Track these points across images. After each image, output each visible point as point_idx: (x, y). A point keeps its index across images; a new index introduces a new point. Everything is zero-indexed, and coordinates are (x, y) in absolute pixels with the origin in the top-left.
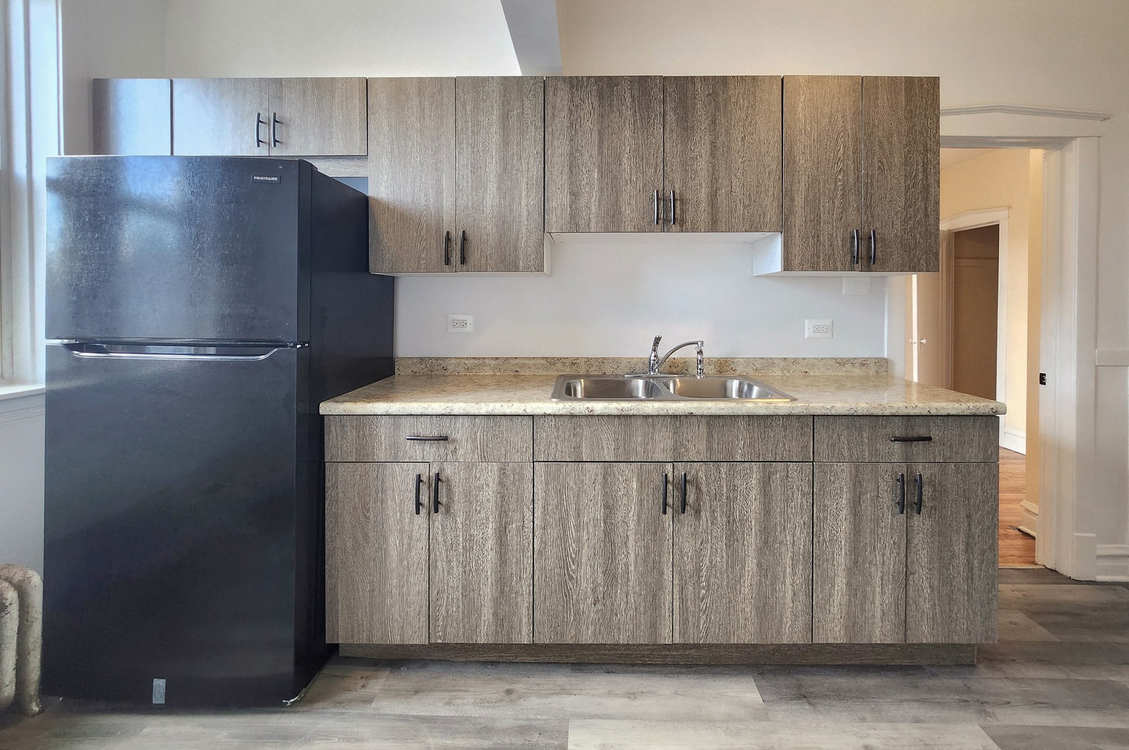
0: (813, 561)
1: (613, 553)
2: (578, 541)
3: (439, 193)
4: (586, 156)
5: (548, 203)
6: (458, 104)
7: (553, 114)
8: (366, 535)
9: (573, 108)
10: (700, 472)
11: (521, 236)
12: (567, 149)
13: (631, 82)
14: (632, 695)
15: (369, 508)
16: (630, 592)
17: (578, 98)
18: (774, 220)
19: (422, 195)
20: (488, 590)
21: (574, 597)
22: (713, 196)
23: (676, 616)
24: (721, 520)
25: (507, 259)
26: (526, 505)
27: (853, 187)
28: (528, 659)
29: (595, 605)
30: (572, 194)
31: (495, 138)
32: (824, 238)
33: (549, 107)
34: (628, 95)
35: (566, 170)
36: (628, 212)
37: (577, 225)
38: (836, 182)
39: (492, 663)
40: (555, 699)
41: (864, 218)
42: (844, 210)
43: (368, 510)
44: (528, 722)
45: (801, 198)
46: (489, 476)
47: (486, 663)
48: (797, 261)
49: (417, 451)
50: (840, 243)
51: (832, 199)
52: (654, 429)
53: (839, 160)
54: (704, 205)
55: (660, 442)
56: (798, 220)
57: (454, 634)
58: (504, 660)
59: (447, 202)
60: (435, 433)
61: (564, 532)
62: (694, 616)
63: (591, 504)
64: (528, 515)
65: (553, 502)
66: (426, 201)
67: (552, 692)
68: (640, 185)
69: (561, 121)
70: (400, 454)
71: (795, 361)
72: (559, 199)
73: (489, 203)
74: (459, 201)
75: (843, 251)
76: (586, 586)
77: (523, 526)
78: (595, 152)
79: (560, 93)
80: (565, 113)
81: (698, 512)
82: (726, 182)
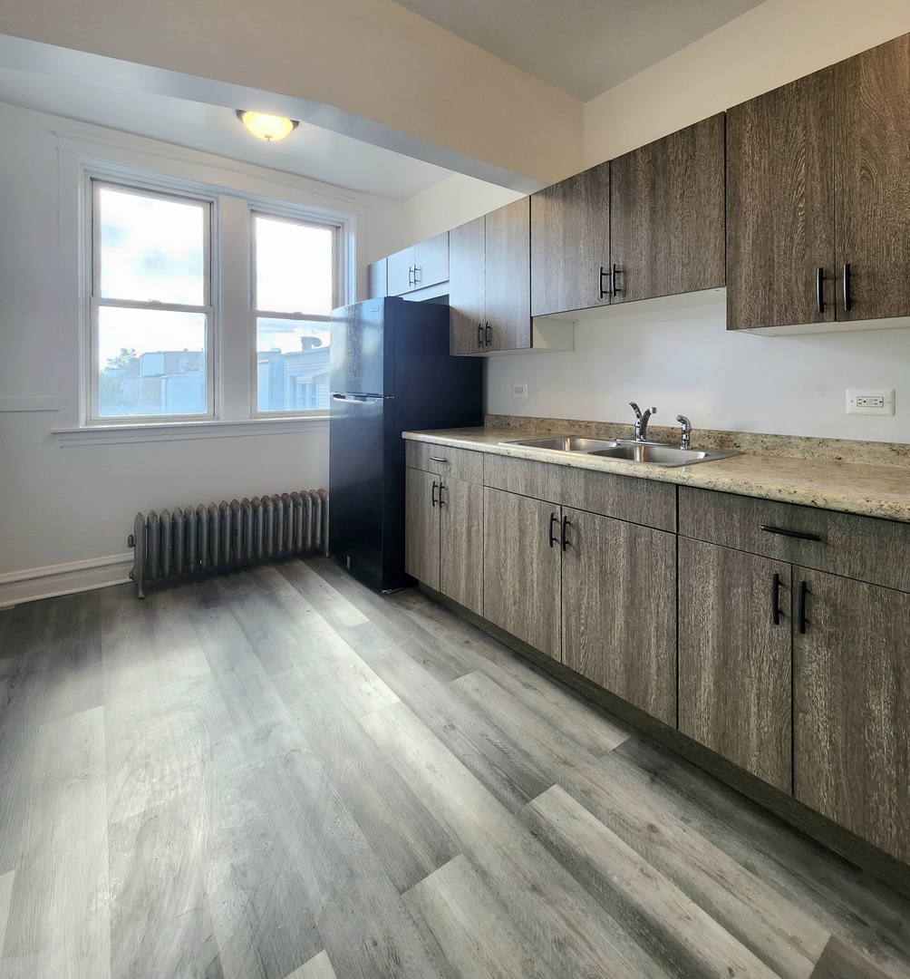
0: (677, 640)
2: (505, 551)
4: (555, 250)
5: (532, 293)
7: (535, 222)
8: (418, 514)
9: (547, 213)
10: (577, 517)
11: (518, 321)
12: (543, 248)
14: (527, 685)
15: (419, 498)
16: (534, 605)
17: (550, 204)
18: (715, 274)
20: (463, 569)
21: (504, 593)
22: (653, 261)
23: (564, 640)
24: (596, 567)
25: (511, 339)
26: (480, 516)
27: (821, 213)
29: (514, 605)
30: (547, 283)
32: (780, 286)
33: (533, 218)
35: (543, 264)
36: (583, 291)
38: (794, 214)
40: (484, 659)
41: (839, 250)
42: (808, 245)
45: (748, 243)
46: (464, 490)
48: (744, 317)
49: (436, 467)
50: (802, 289)
51: (790, 236)
53: (800, 184)
54: (644, 272)
55: (553, 485)
56: (745, 271)
61: (498, 542)
62: (576, 647)
63: (512, 525)
64: (481, 523)
65: (493, 518)
67: (487, 656)
68: (592, 265)
69: (539, 227)
70: (430, 468)
71: (823, 442)
72: (539, 289)
75: (806, 298)
76: (510, 588)
77: (479, 530)
78: (561, 245)
79: (540, 204)
80: (542, 219)
81: (578, 555)
82: (665, 245)
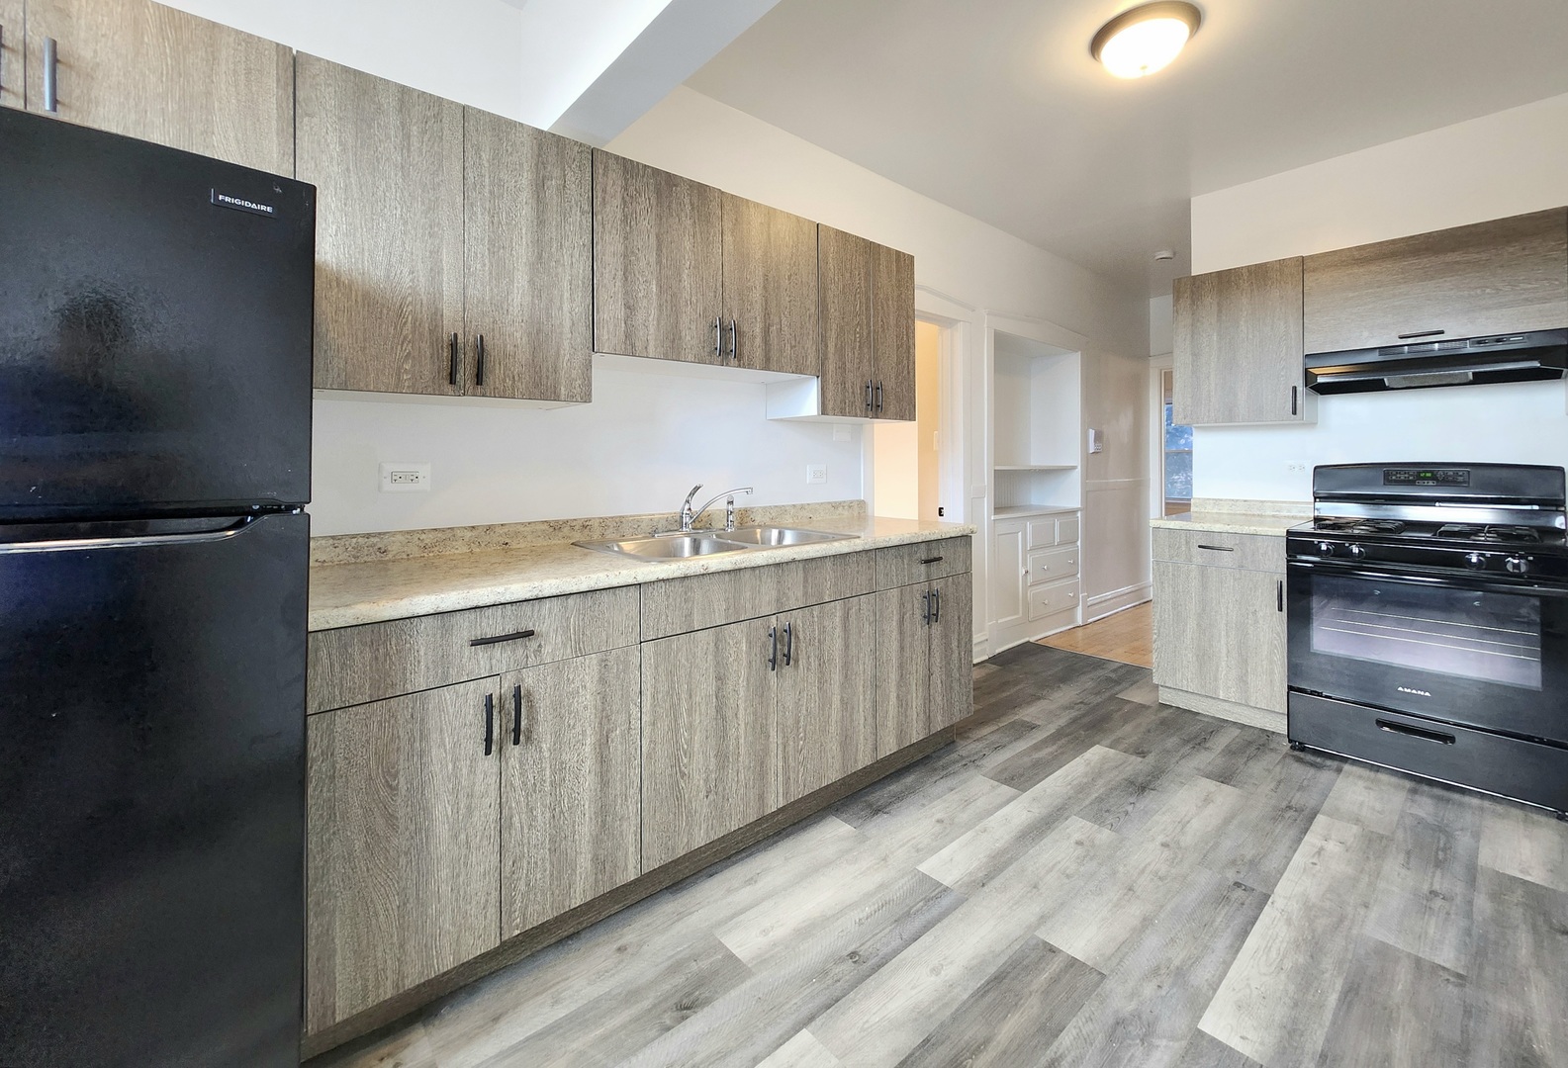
0: (876, 684)
1: (725, 730)
2: (690, 727)
3: (435, 272)
4: (643, 263)
5: (598, 313)
6: (468, 146)
7: (604, 199)
8: (391, 819)
9: (627, 199)
10: (797, 619)
11: (562, 352)
12: (620, 248)
13: (690, 187)
14: (751, 881)
15: (397, 772)
16: (741, 768)
17: (633, 188)
18: (813, 364)
19: (406, 271)
20: (585, 829)
21: (686, 796)
22: (766, 331)
23: (780, 778)
24: (814, 664)
25: (544, 381)
26: (632, 700)
27: (866, 340)
28: (617, 907)
29: (707, 797)
30: (628, 307)
31: (525, 212)
32: (849, 385)
33: (598, 188)
34: (687, 200)
35: (620, 274)
36: (688, 338)
37: (633, 346)
38: (855, 334)
39: (570, 937)
40: (679, 926)
41: (874, 369)
42: (861, 361)
43: (395, 776)
44: (673, 960)
45: (832, 345)
46: (586, 675)
47: (561, 942)
48: (830, 405)
49: (483, 660)
50: (860, 391)
51: (853, 350)
52: (761, 580)
53: (857, 313)
54: (758, 341)
55: (766, 594)
56: (831, 366)
57: (540, 912)
58: (584, 926)
59: (450, 289)
60: (510, 629)
61: (676, 721)
62: (794, 772)
63: (703, 679)
64: (635, 711)
65: (663, 688)
66: (412, 280)
67: (669, 922)
68: (700, 309)
69: (612, 210)
70: (453, 672)
71: (802, 507)
72: (611, 311)
73: (517, 301)
74: (470, 291)
75: (862, 398)
76: (698, 779)
77: (630, 728)
78: (653, 259)
79: (612, 175)
80: (618, 201)
81: (797, 661)
82: (777, 320)
